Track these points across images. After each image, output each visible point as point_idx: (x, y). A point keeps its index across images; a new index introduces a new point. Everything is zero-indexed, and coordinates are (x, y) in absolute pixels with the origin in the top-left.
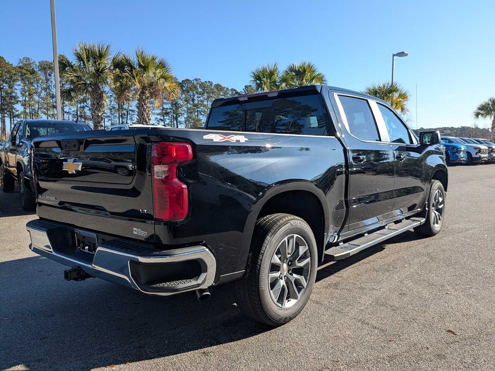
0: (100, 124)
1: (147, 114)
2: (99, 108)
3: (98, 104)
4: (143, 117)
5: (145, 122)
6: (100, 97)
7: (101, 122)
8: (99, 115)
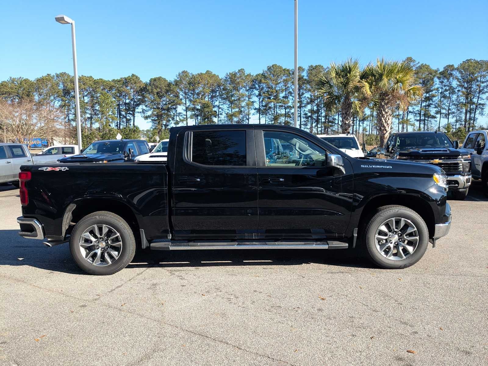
0: (348, 130)
1: (385, 120)
2: (347, 117)
3: (346, 113)
4: (381, 122)
5: (383, 127)
6: (349, 107)
7: (348, 129)
8: (346, 123)
